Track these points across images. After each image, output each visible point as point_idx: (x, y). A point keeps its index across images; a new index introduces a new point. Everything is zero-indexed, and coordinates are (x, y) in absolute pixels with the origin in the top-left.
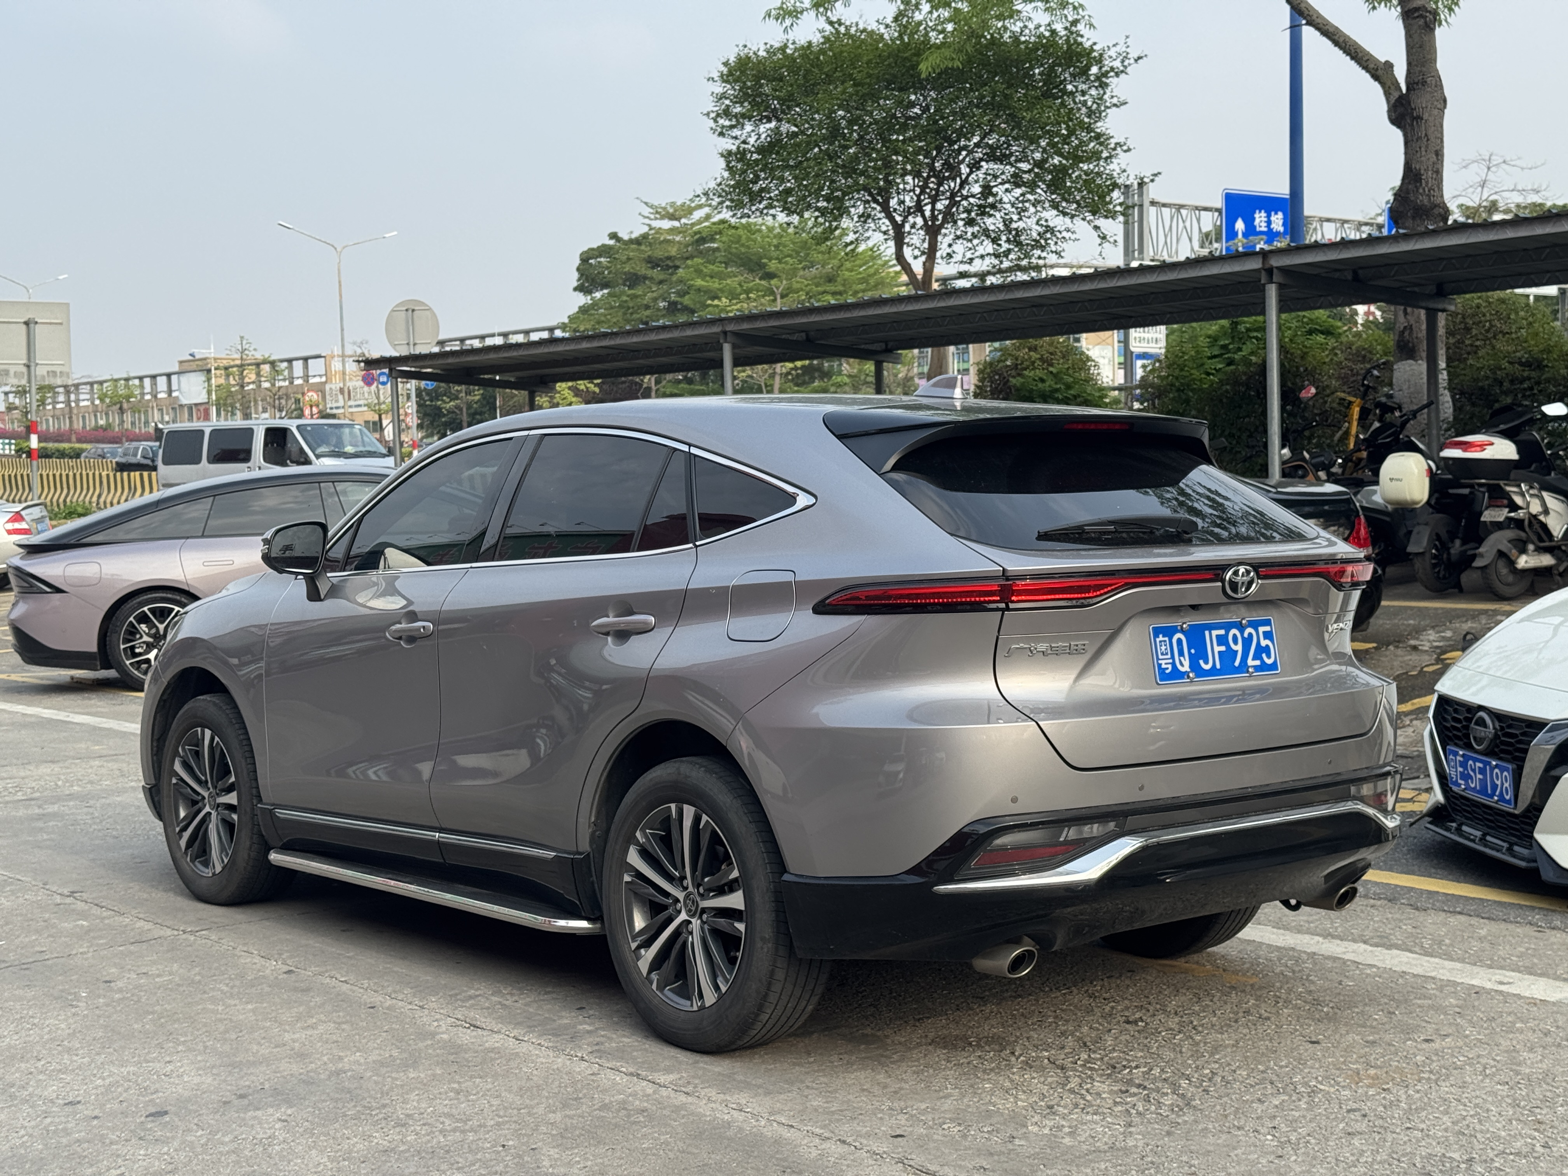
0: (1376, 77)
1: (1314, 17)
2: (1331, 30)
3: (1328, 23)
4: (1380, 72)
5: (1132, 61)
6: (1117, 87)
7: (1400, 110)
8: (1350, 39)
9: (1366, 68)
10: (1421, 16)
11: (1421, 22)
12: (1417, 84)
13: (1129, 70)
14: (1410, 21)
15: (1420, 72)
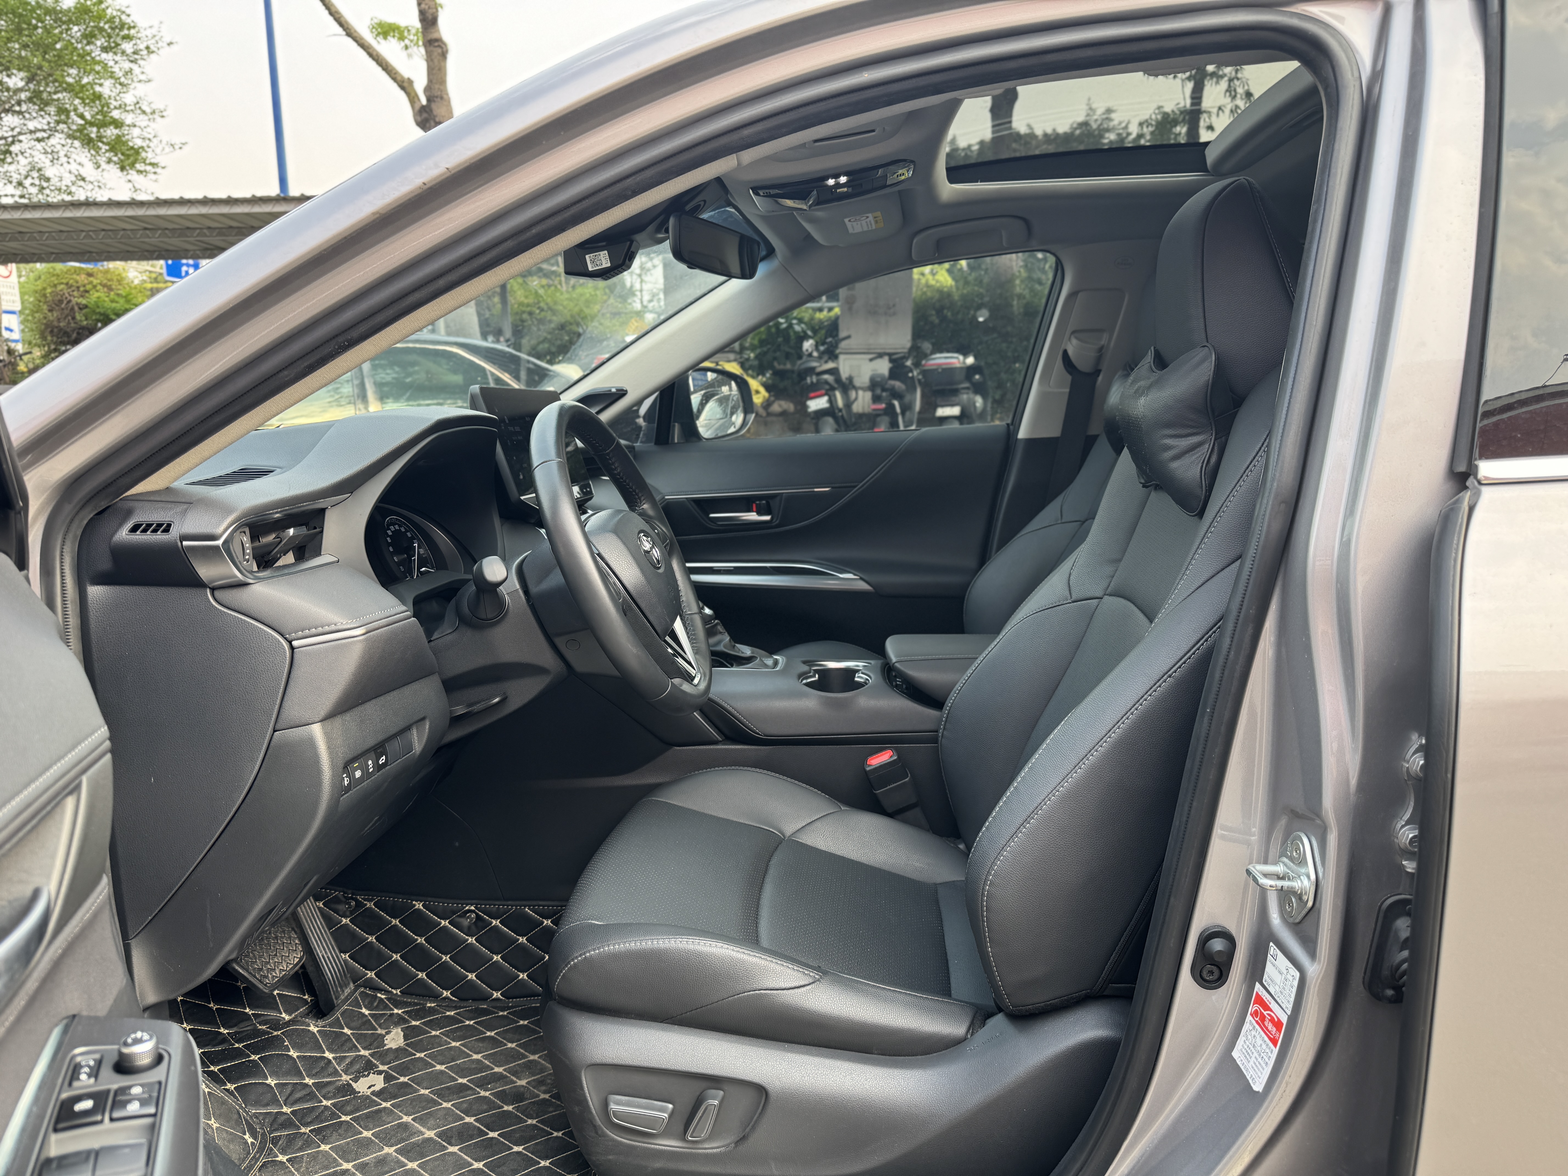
0: (402, 88)
1: (352, 31)
2: (366, 44)
3: (362, 39)
4: (406, 84)
5: (165, 45)
6: (150, 65)
7: (425, 115)
8: (381, 55)
9: (394, 79)
10: (439, 46)
11: (440, 51)
12: (437, 97)
13: (161, 52)
14: (432, 48)
15: (439, 89)
